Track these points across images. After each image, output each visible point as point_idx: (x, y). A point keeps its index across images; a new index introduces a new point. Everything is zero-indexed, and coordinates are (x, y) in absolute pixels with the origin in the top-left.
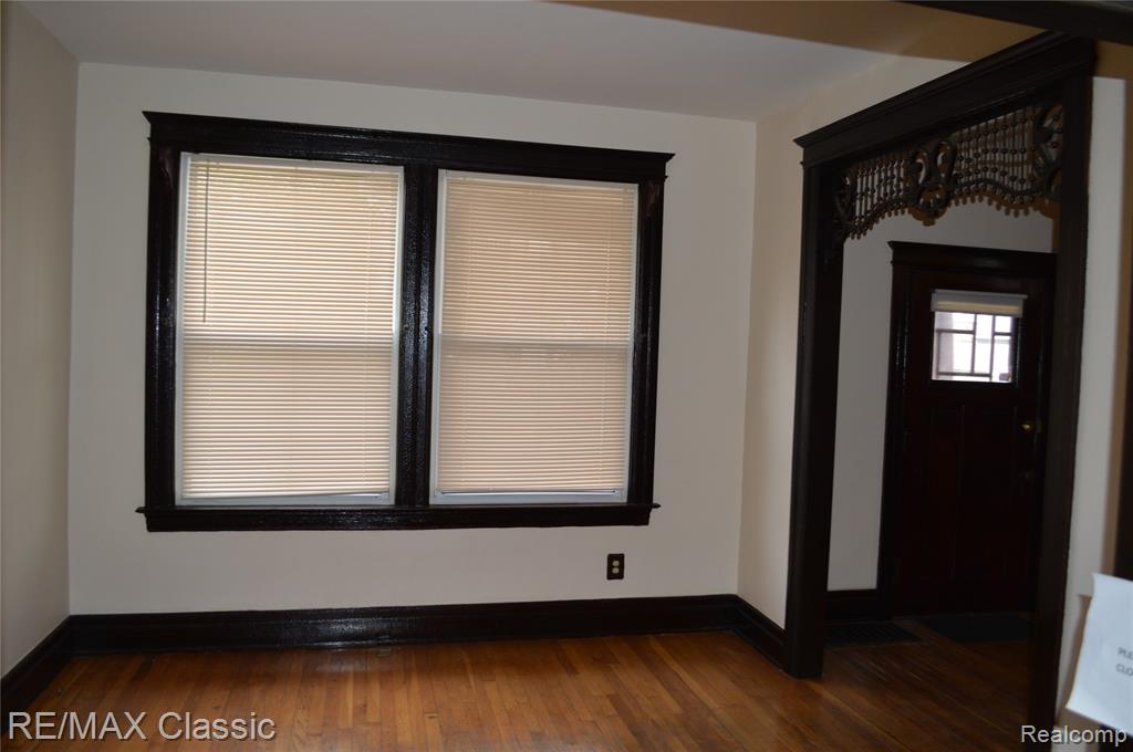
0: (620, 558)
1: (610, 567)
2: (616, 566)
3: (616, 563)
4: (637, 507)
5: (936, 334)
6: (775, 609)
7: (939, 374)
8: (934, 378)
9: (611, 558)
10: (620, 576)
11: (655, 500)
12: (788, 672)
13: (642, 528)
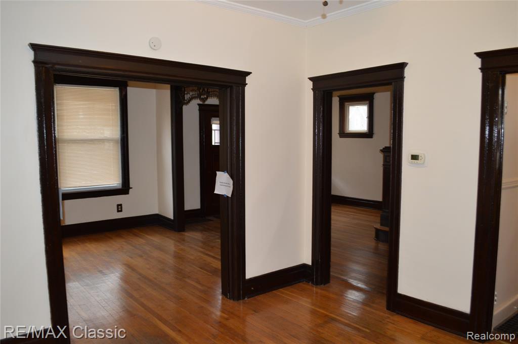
0: (121, 205)
1: (118, 208)
2: (120, 208)
3: (120, 207)
4: (125, 188)
5: (213, 131)
6: (170, 214)
7: (215, 143)
8: (213, 144)
9: (118, 205)
10: (121, 211)
11: (131, 186)
12: (175, 231)
13: (127, 195)
